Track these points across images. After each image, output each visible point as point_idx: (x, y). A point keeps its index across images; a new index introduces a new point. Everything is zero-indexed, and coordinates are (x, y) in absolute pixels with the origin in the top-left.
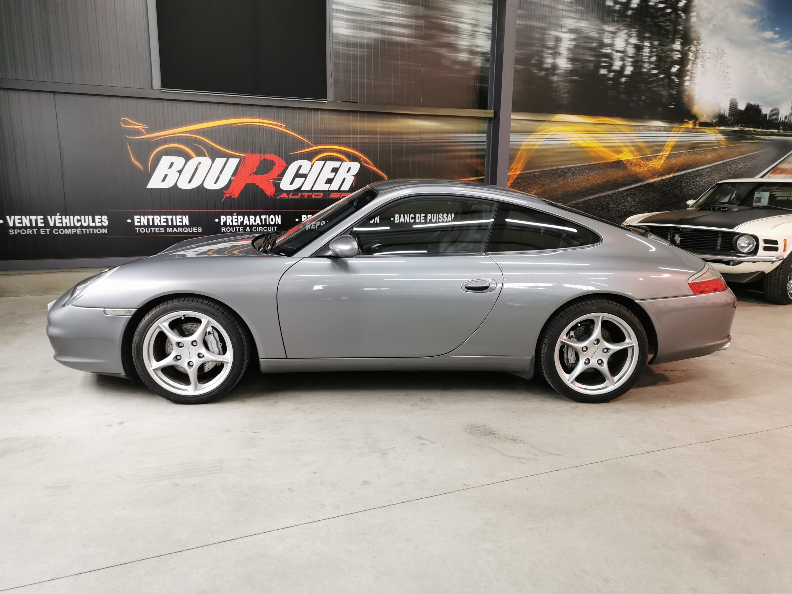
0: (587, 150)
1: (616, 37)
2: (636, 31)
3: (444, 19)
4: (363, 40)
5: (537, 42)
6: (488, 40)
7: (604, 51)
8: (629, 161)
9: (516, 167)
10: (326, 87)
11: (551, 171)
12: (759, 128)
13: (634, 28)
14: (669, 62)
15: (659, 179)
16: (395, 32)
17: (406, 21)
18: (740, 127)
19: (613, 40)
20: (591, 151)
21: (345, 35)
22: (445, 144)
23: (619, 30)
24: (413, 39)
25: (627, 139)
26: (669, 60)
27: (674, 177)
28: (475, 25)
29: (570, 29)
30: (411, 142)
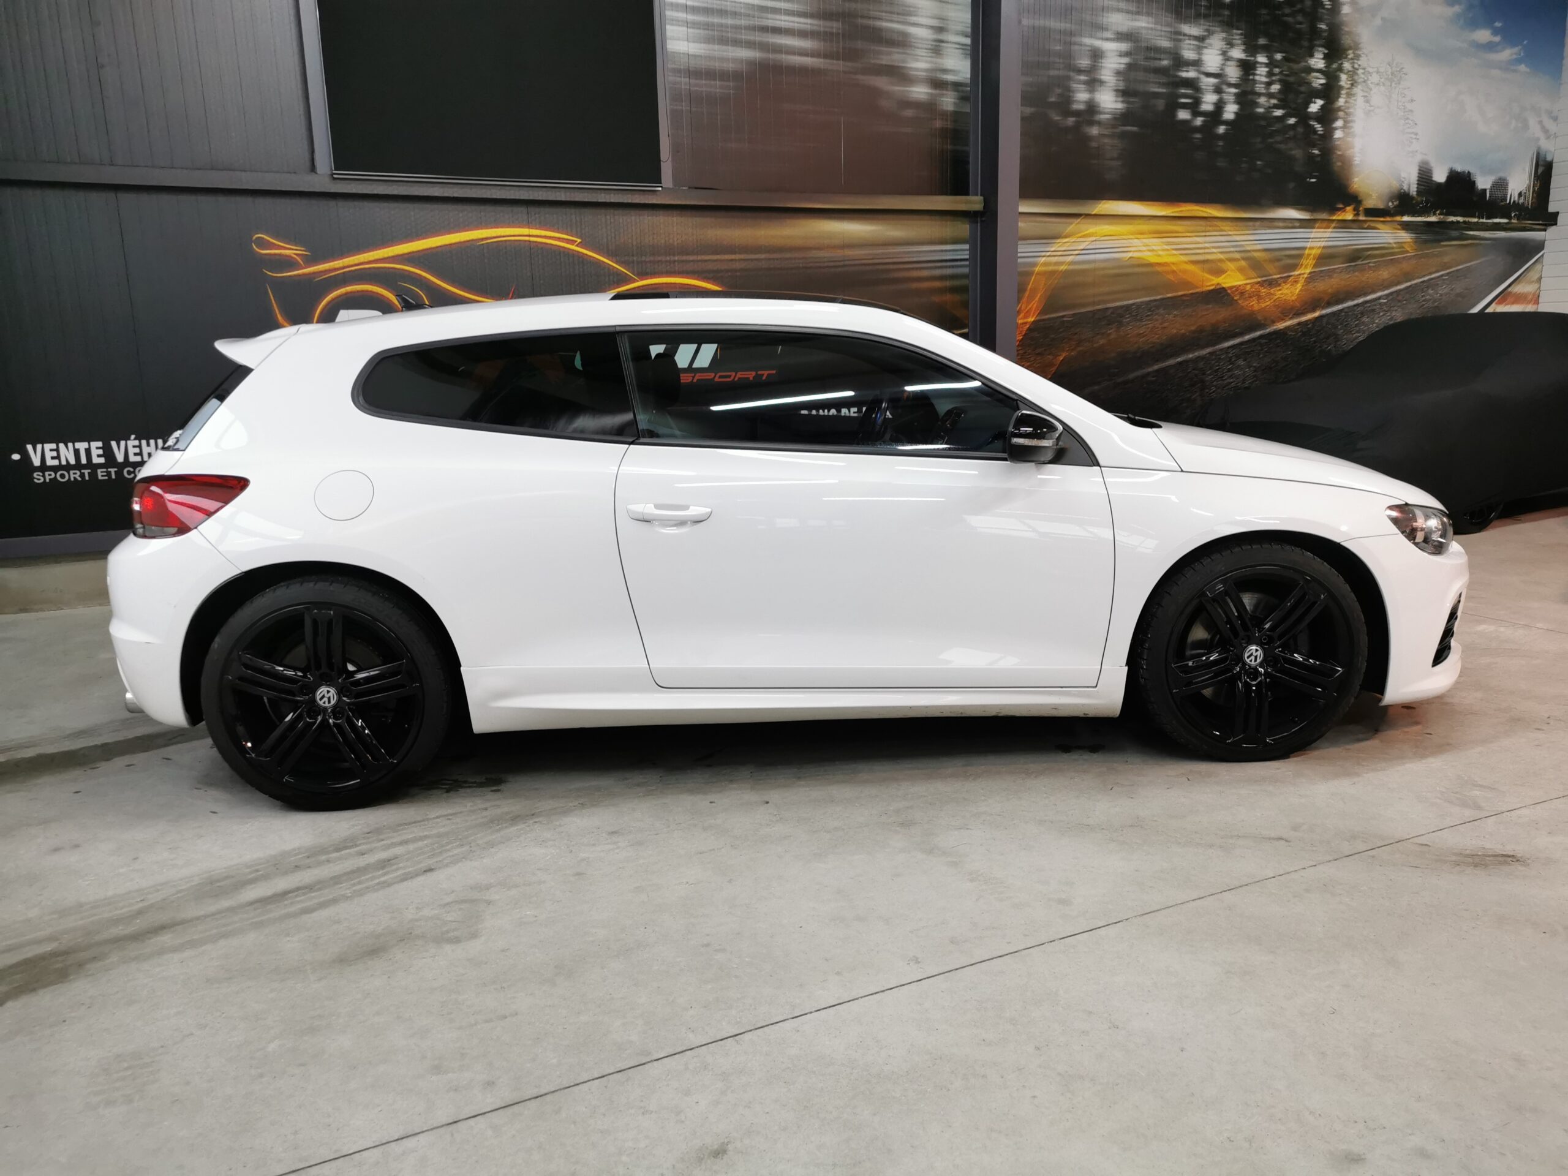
0: (1159, 269)
1: (1206, 47)
2: (1241, 34)
3: (880, 19)
4: (725, 65)
5: (1057, 60)
6: (965, 58)
7: (1184, 75)
8: (1237, 288)
9: (1030, 306)
10: (660, 161)
11: (1094, 312)
12: (1474, 216)
13: (1238, 29)
14: (1302, 93)
15: (1295, 321)
16: (786, 46)
17: (807, 24)
18: (1439, 214)
19: (1200, 54)
20: (1167, 273)
21: (692, 55)
22: (891, 267)
23: (1210, 33)
24: (822, 60)
25: (1233, 247)
26: (1303, 89)
27: (1321, 317)
28: (940, 30)
29: (1118, 33)
30: (826, 264)
